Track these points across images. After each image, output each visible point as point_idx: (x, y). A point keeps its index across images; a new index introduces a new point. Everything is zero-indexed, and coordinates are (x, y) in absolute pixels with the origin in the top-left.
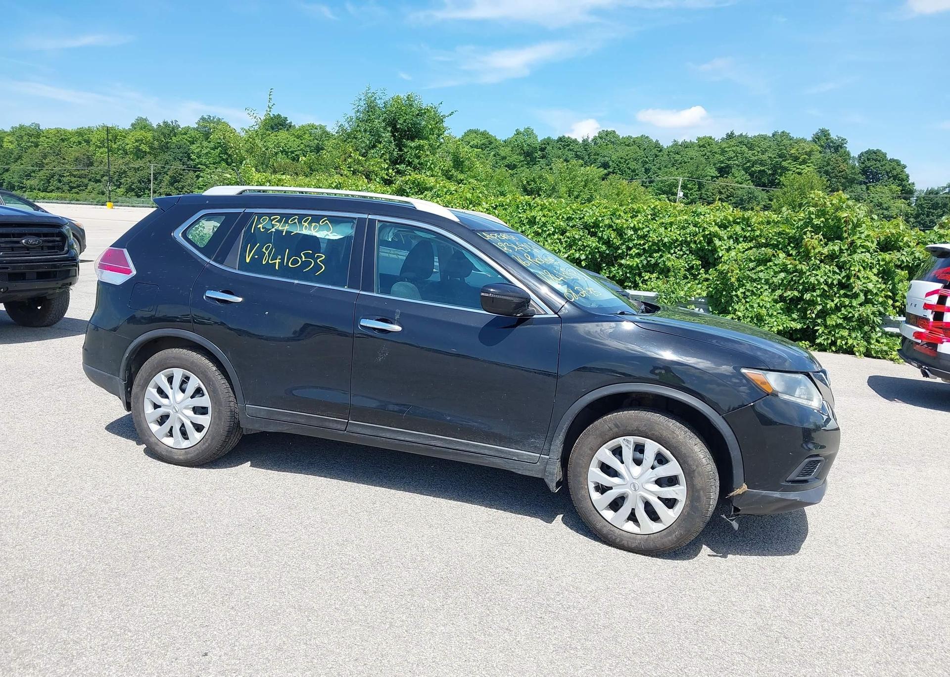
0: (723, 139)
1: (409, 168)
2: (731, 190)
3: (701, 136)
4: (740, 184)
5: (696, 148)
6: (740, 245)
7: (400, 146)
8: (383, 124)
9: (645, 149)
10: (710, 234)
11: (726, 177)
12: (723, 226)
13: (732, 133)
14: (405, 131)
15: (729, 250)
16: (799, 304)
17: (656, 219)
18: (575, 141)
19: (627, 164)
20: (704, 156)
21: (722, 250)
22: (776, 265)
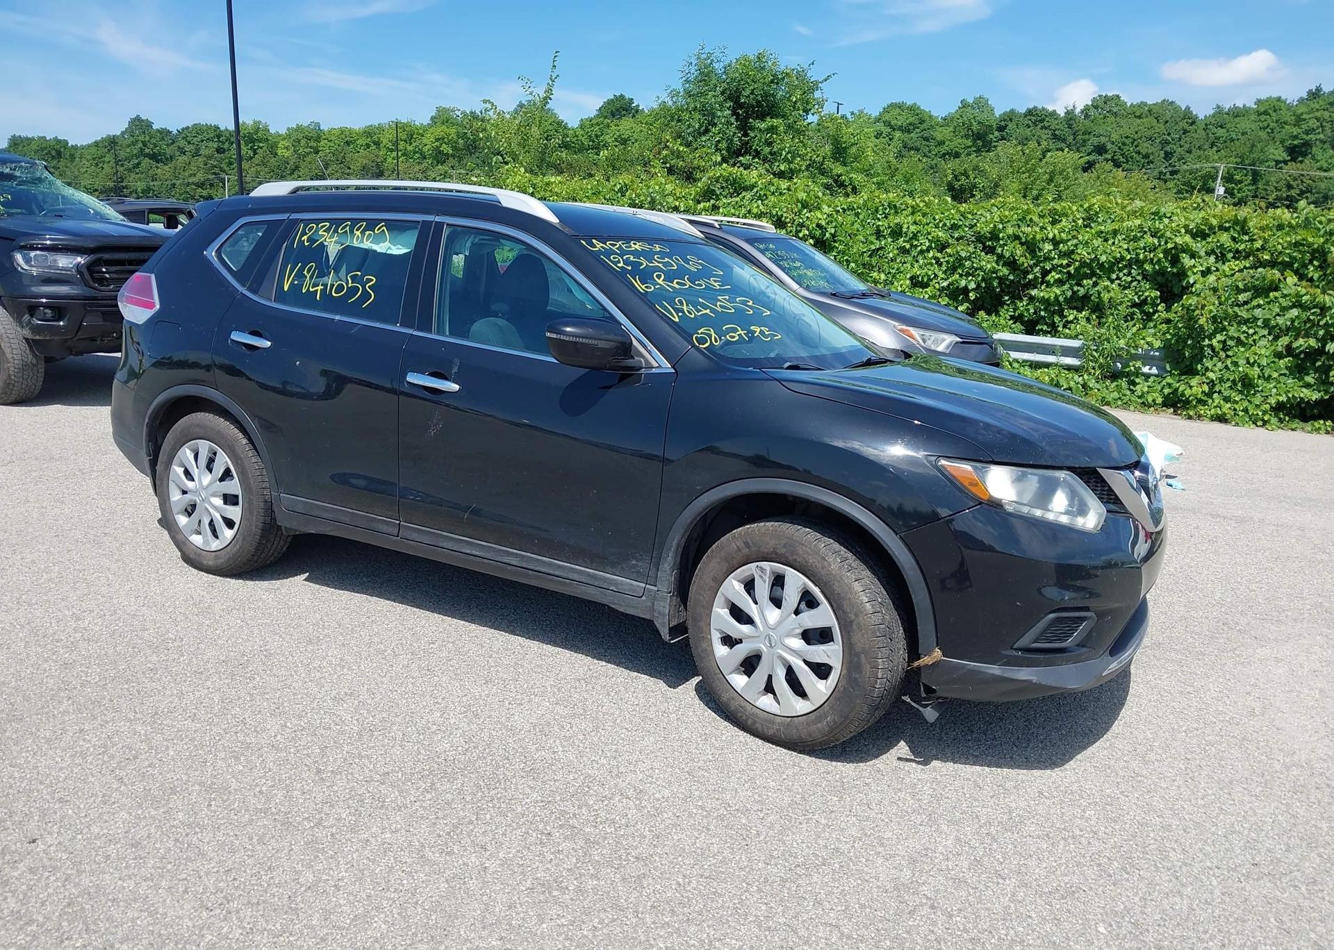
0: (1301, 101)
1: (757, 160)
2: (1308, 181)
3: (1264, 97)
4: (1325, 171)
5: (1253, 117)
6: (1227, 264)
7: (744, 128)
8: (721, 98)
9: (1167, 122)
10: (1175, 248)
11: (1301, 162)
12: (1199, 234)
13: (1319, 89)
14: (753, 107)
15: (1205, 273)
16: (1319, 360)
17: (1092, 225)
18: (1054, 113)
19: (1136, 146)
20: (1265, 128)
21: (1194, 274)
22: (1285, 296)
